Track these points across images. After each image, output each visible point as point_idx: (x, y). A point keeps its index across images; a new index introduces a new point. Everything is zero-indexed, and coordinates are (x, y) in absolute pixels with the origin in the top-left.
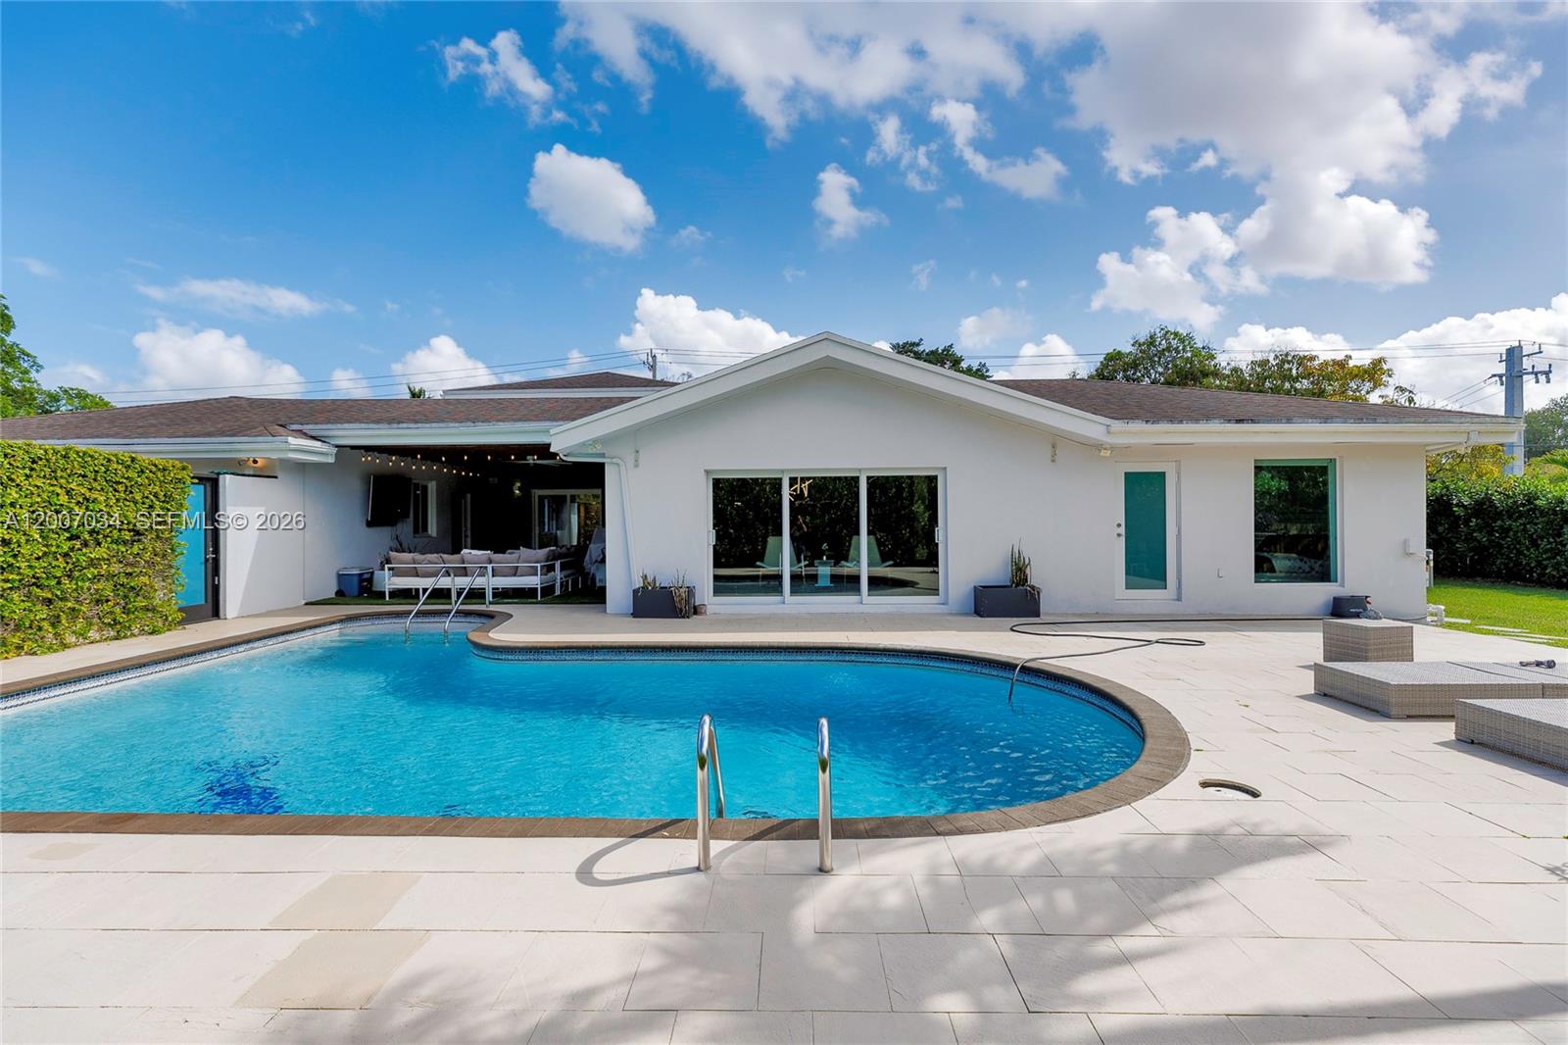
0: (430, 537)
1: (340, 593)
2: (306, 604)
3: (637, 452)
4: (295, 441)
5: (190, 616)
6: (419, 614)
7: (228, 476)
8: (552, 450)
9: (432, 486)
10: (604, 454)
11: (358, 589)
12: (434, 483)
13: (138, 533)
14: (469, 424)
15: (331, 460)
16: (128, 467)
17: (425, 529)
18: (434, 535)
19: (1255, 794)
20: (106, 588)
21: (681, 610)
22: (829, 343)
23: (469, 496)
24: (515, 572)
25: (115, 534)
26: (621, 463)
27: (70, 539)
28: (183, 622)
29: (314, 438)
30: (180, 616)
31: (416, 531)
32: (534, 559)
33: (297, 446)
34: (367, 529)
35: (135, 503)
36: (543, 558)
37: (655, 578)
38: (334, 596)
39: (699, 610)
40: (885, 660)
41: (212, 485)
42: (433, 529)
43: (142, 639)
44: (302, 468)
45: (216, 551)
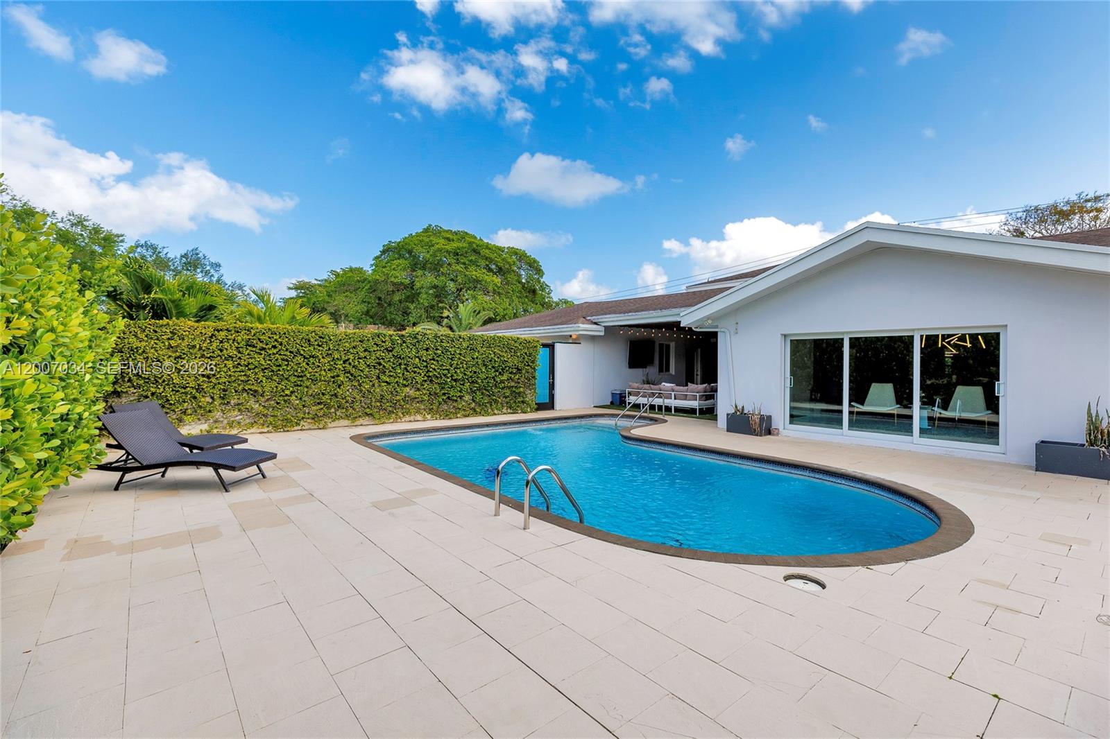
0: (671, 375)
1: (612, 403)
2: (594, 407)
3: (737, 323)
4: (582, 326)
5: (541, 407)
6: (641, 418)
7: (558, 344)
8: (682, 325)
9: (672, 345)
10: (717, 326)
11: (619, 401)
12: (674, 343)
13: (518, 369)
14: (659, 311)
15: (602, 334)
16: (515, 342)
17: (668, 369)
18: (674, 373)
19: (823, 587)
20: (508, 392)
21: (755, 430)
22: (870, 230)
23: (699, 350)
24: (685, 398)
25: (511, 370)
26: (726, 331)
27: (495, 372)
28: (537, 410)
29: (596, 323)
30: (536, 406)
31: (661, 370)
32: (696, 390)
33: (584, 328)
34: (630, 370)
35: (518, 357)
36: (702, 390)
37: (743, 407)
38: (609, 404)
39: (772, 432)
40: (843, 482)
41: (551, 347)
42: (672, 370)
43: (521, 414)
44: (593, 338)
45: (553, 379)
